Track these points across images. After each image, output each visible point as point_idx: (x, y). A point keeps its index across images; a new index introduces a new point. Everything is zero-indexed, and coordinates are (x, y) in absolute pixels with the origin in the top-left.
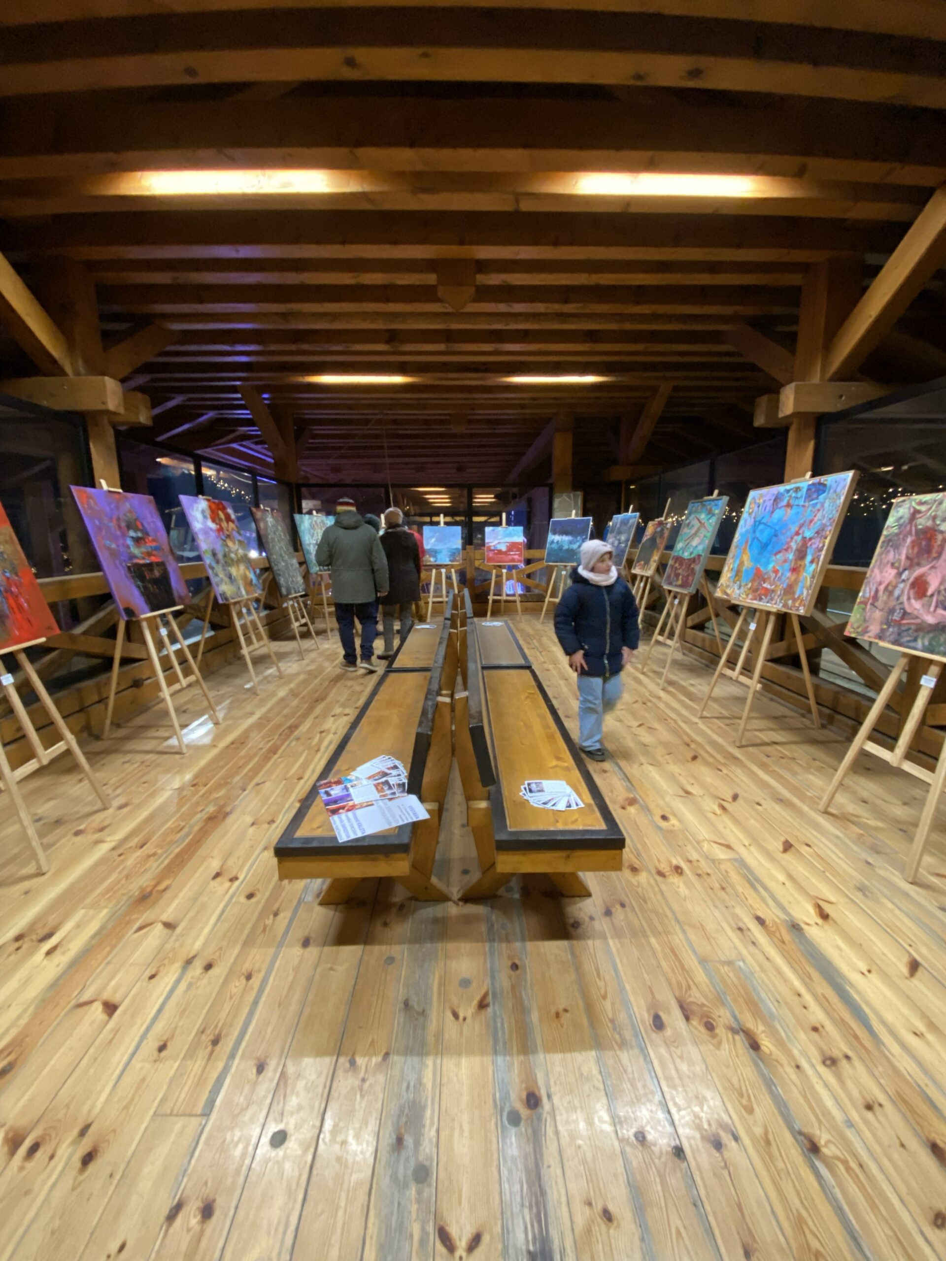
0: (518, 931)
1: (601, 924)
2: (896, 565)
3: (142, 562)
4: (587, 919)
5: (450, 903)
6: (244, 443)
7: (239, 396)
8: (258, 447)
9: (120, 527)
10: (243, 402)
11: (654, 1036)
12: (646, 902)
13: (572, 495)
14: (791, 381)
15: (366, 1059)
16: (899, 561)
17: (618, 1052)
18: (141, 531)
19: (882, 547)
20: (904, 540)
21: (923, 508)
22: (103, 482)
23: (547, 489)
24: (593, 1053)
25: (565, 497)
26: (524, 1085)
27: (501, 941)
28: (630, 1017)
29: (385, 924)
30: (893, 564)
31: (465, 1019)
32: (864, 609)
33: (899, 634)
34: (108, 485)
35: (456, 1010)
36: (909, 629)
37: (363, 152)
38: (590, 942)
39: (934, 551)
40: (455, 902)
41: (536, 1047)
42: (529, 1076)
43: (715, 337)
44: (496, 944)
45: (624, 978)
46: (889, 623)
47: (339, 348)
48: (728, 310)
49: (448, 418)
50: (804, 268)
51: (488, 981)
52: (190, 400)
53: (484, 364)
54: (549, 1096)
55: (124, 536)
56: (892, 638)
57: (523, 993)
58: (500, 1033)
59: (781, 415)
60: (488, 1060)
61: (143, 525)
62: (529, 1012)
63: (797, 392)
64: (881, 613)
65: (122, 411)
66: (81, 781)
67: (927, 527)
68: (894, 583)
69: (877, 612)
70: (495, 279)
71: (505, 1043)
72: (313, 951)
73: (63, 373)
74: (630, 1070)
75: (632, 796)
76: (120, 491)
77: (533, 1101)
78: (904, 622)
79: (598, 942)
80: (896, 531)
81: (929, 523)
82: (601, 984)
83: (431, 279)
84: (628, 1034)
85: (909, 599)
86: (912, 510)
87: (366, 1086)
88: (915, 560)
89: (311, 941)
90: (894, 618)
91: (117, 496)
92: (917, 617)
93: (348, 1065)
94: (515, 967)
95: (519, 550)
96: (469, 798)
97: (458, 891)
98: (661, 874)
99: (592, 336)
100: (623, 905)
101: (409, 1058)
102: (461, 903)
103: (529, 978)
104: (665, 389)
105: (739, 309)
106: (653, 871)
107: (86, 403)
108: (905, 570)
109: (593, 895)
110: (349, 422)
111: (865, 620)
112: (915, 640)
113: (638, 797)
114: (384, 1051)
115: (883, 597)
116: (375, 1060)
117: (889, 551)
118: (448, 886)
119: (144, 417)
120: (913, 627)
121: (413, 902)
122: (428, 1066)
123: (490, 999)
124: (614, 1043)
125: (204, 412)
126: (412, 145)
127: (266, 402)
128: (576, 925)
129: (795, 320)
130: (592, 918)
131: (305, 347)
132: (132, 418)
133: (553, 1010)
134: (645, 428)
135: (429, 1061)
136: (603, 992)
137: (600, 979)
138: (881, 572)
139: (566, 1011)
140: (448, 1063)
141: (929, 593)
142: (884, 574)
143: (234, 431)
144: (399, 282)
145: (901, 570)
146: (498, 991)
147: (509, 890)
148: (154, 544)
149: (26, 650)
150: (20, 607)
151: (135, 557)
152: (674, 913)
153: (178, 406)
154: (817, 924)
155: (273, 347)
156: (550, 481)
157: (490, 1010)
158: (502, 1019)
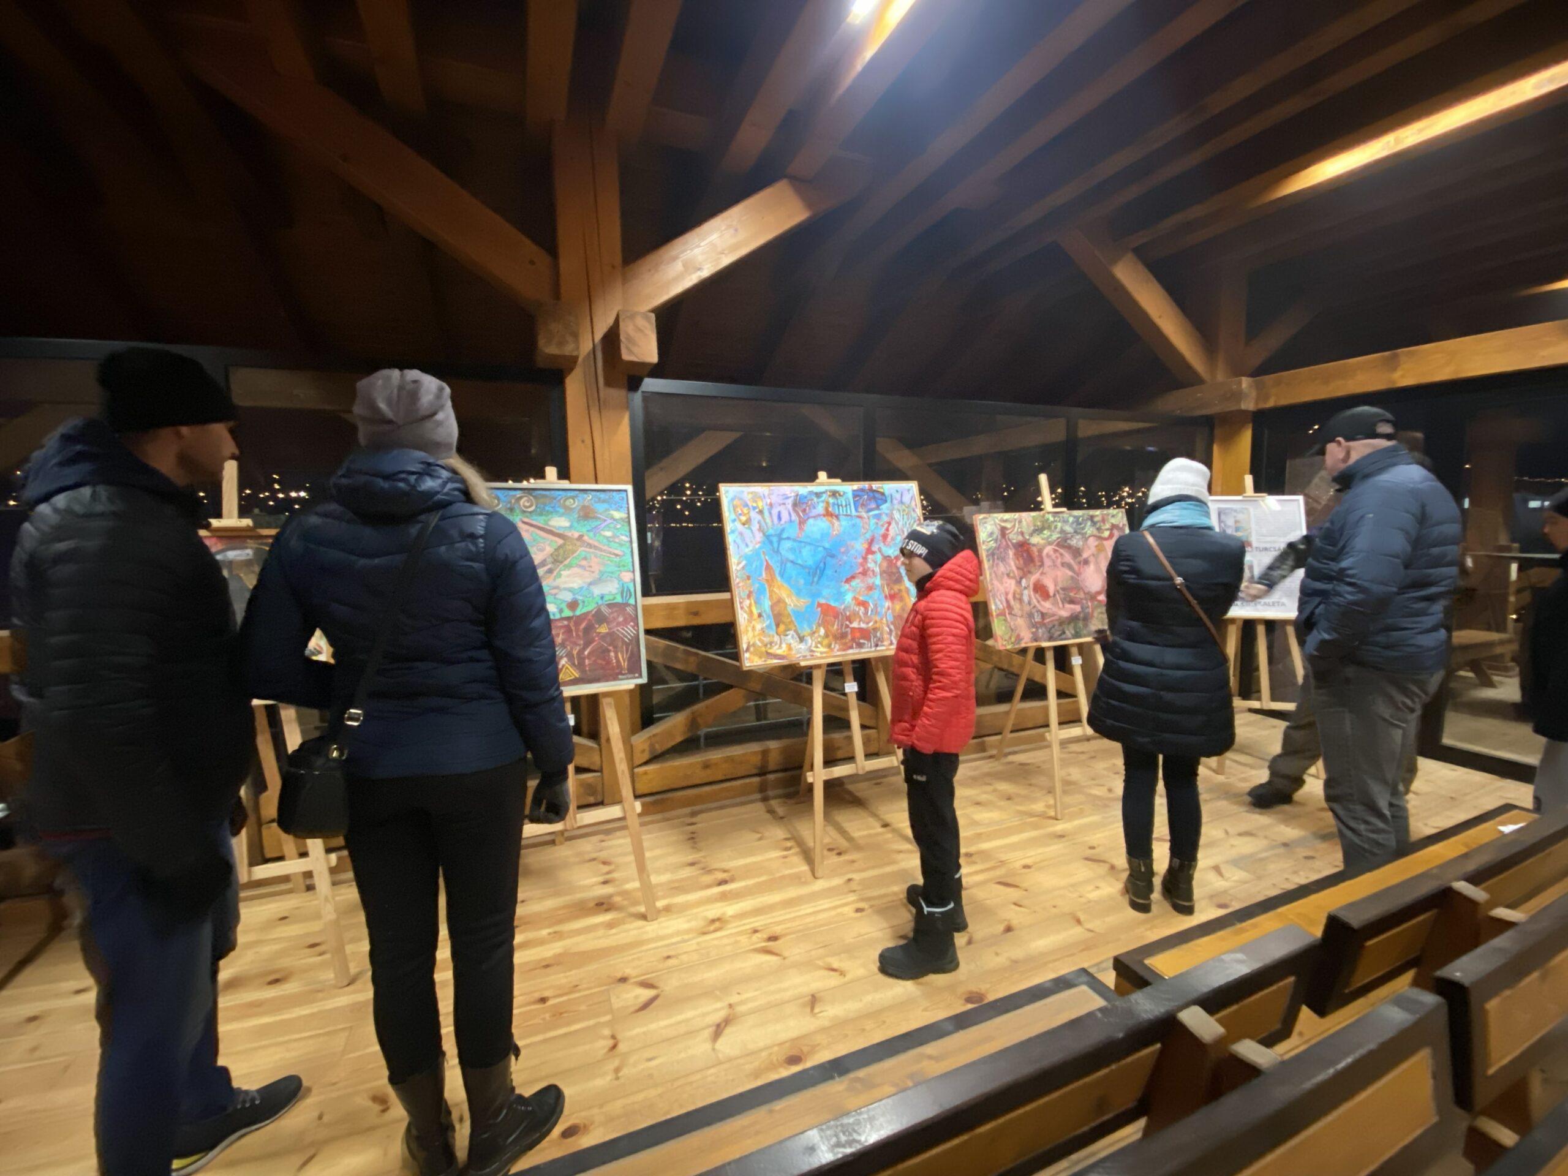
2: (1011, 575)
21: (1008, 525)
30: (1008, 575)
32: (1005, 620)
33: (1049, 632)
36: (1054, 626)
39: (1036, 559)
46: (1035, 625)
56: (1046, 636)
64: (1022, 619)
67: (1020, 541)
68: (1018, 591)
69: (1019, 619)
78: (1047, 621)
81: (1020, 538)
85: (1038, 602)
86: (999, 527)
88: (1025, 570)
90: (1036, 620)
92: (1054, 615)
111: (1012, 630)
112: (1064, 633)
115: (1016, 606)
117: (997, 564)
120: (1056, 623)
141: (1051, 594)
145: (1018, 578)
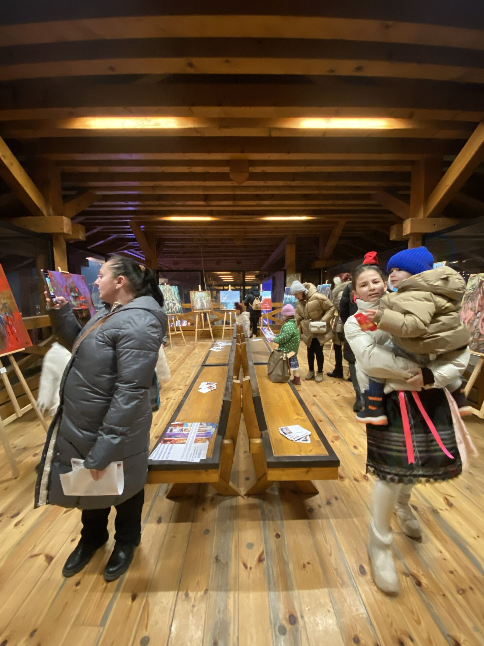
0: (278, 514)
1: (325, 510)
3: (77, 309)
4: (317, 507)
5: (240, 497)
6: (130, 250)
7: (129, 227)
8: (138, 252)
9: (67, 291)
10: (131, 230)
11: (360, 578)
12: (349, 497)
13: (296, 275)
14: (408, 218)
15: (195, 593)
16: (475, 307)
17: (341, 589)
18: (77, 293)
19: (465, 300)
20: (477, 296)
22: (59, 268)
23: (283, 273)
24: (326, 590)
25: (292, 276)
26: (287, 610)
27: (269, 520)
28: (346, 567)
29: (204, 510)
31: (251, 568)
34: (62, 270)
35: (246, 563)
37: (195, 109)
38: (320, 521)
40: (242, 497)
41: (293, 586)
42: (289, 603)
43: (367, 197)
44: (266, 522)
45: (341, 544)
47: (180, 203)
48: (375, 184)
49: (233, 237)
50: (412, 163)
51: (263, 545)
52: (104, 229)
53: (251, 211)
54: (302, 617)
55: (69, 295)
57: (283, 552)
58: (271, 577)
59: (404, 234)
60: (265, 594)
61: (78, 290)
62: (288, 564)
63: (412, 222)
65: (71, 233)
66: (38, 425)
70: (258, 169)
71: (275, 584)
72: (163, 526)
73: (43, 215)
74: (348, 600)
75: (336, 435)
76: (68, 272)
77: (292, 619)
79: (324, 521)
80: (472, 292)
82: (328, 547)
83: (226, 169)
84: (346, 578)
87: (195, 610)
89: (162, 520)
91: (66, 275)
93: (184, 597)
94: (278, 536)
95: (269, 302)
96: (250, 437)
97: (244, 490)
98: (356, 480)
99: (306, 197)
100: (336, 499)
101: (219, 593)
102: (246, 497)
103: (286, 543)
104: (342, 222)
105: (379, 183)
106: (352, 478)
107: (52, 229)
108: (478, 312)
109: (320, 493)
110: (183, 240)
113: (340, 435)
114: (204, 589)
116: (201, 593)
118: (238, 487)
119: (81, 236)
121: (219, 496)
122: (230, 598)
123: (265, 556)
124: (338, 583)
125: (111, 235)
126: (220, 105)
127: (142, 230)
128: (311, 510)
129: (408, 188)
130: (320, 506)
131: (163, 203)
132: (75, 237)
133: (302, 563)
134: (332, 242)
135: (231, 594)
136: (329, 551)
137: (327, 544)
138: (465, 313)
139: (309, 563)
140: (242, 596)
142: (467, 314)
143: (125, 244)
144: (211, 171)
146: (269, 551)
147: (273, 489)
148: (84, 300)
149: (14, 355)
150: (13, 333)
151: (74, 306)
152: (365, 503)
153: (98, 232)
154: (446, 509)
155: (147, 203)
156: (284, 268)
157: (265, 563)
158: (272, 568)
